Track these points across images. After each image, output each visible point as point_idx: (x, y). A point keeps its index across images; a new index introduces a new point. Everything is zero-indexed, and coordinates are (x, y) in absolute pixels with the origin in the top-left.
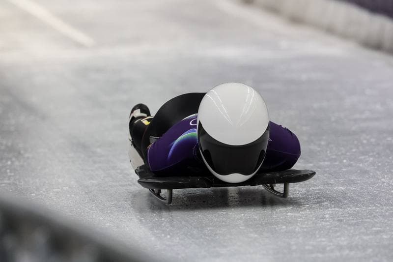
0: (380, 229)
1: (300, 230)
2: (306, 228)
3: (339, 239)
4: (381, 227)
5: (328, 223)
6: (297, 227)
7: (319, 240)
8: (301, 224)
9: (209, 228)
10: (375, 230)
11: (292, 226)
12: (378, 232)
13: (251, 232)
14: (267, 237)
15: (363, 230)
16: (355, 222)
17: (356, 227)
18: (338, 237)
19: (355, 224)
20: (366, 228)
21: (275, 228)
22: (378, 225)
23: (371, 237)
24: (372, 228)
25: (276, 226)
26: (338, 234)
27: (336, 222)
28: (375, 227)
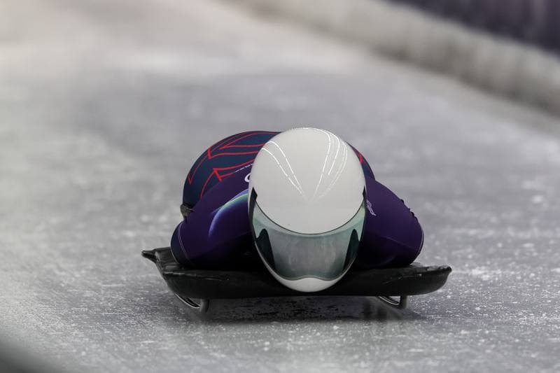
0: (421, 350)
1: (293, 349)
2: (302, 345)
3: (356, 365)
4: (423, 348)
5: (338, 339)
6: (288, 344)
7: (325, 365)
8: (295, 340)
9: (146, 342)
10: (415, 353)
11: (280, 342)
12: (418, 356)
13: (215, 350)
14: (241, 359)
15: (395, 351)
16: (381, 338)
17: (384, 346)
18: (355, 361)
19: (382, 341)
20: (399, 349)
21: (253, 345)
22: (419, 345)
23: (409, 363)
24: (409, 349)
25: (254, 342)
26: (356, 357)
27: (351, 338)
28: (414, 347)
